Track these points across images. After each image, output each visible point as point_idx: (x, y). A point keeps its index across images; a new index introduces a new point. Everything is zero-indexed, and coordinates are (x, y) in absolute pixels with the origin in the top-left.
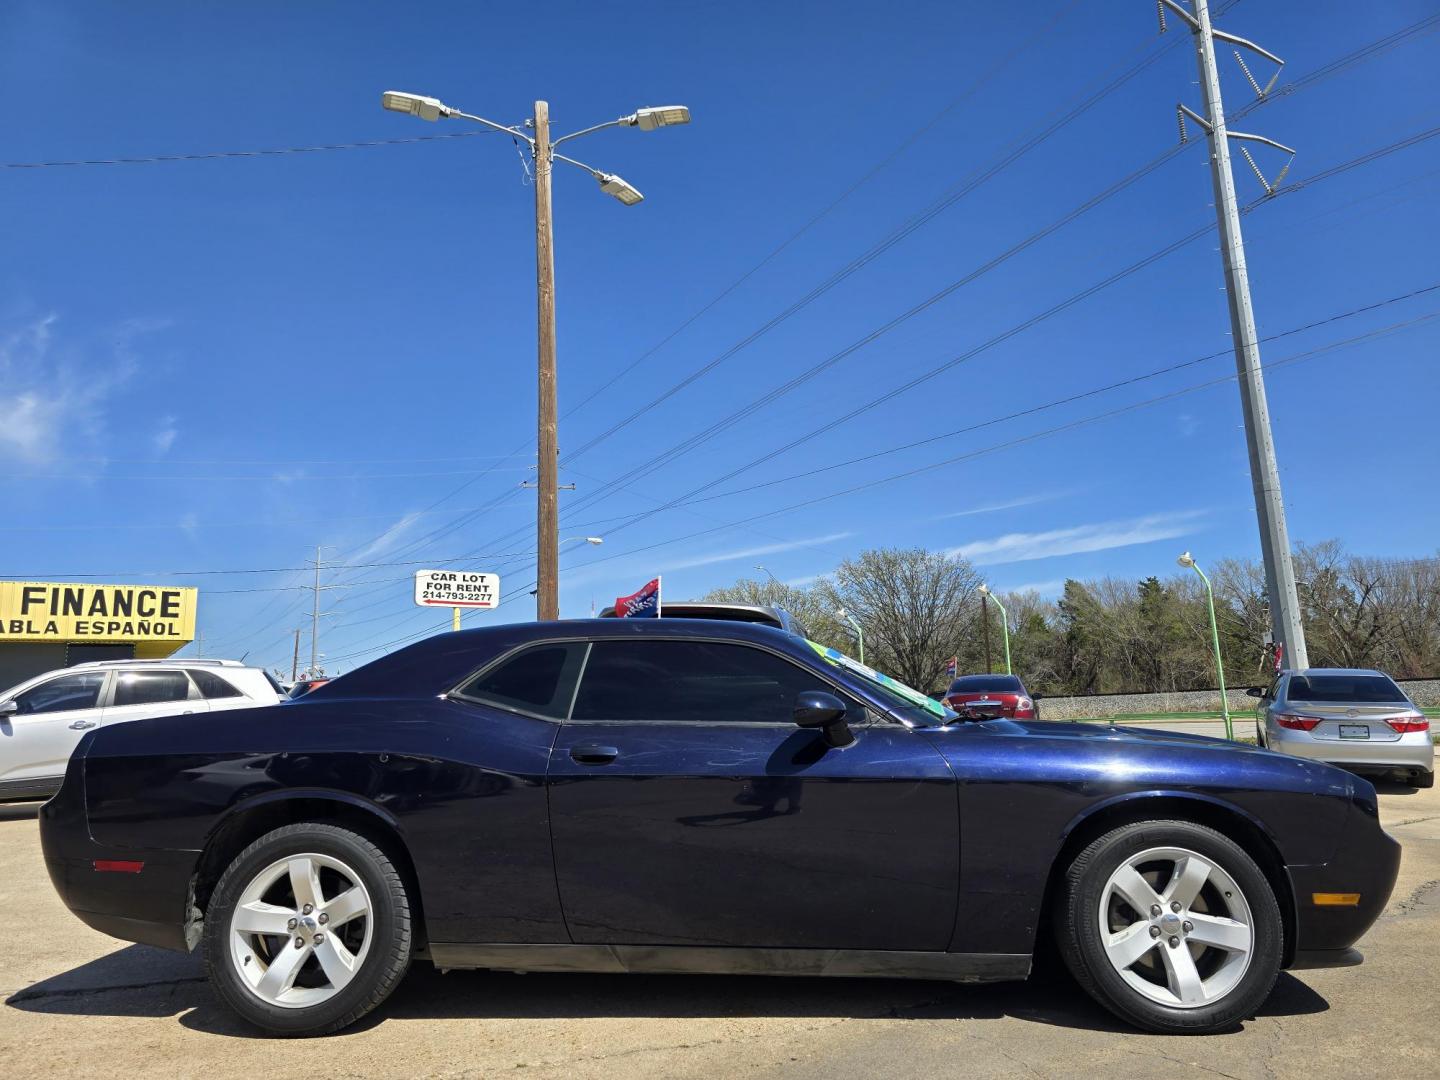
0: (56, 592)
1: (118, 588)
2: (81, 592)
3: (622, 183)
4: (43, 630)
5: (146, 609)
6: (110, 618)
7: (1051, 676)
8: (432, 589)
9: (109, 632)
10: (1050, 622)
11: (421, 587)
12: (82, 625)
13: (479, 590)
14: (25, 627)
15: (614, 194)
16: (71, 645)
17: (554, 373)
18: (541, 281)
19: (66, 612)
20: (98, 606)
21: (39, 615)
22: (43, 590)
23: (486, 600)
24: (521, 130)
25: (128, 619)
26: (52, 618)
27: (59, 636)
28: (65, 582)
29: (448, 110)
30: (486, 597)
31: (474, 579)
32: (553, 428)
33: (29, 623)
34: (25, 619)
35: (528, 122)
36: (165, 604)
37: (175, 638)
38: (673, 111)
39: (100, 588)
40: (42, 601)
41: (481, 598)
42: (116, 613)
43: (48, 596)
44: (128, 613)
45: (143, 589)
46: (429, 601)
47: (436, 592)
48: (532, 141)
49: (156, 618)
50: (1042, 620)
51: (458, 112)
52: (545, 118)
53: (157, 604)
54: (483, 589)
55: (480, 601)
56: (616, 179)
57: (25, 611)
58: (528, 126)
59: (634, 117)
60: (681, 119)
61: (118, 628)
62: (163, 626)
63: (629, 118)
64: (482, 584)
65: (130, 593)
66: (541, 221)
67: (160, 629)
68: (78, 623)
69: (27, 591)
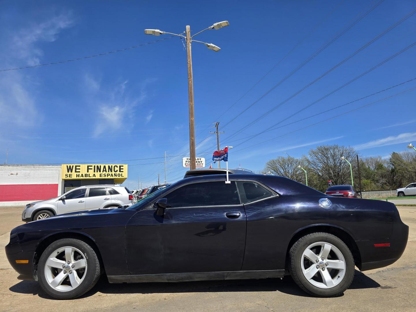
0: (95, 166)
1: (109, 165)
2: (100, 166)
3: (214, 45)
4: (92, 176)
5: (116, 170)
6: (107, 173)
7: (385, 184)
8: (187, 163)
9: (107, 176)
10: (386, 165)
11: (184, 162)
12: (101, 175)
13: (200, 162)
14: (88, 175)
15: (212, 49)
16: (99, 180)
17: (193, 103)
18: (189, 77)
19: (97, 172)
20: (104, 170)
21: (91, 172)
22: (92, 166)
23: (201, 165)
24: (183, 35)
25: (112, 173)
26: (94, 173)
27: (96, 177)
28: (97, 164)
29: (162, 32)
30: (202, 164)
31: (198, 159)
32: (193, 119)
33: (89, 174)
34: (88, 173)
35: (184, 32)
36: (120, 169)
37: (123, 177)
38: (224, 23)
39: (105, 165)
40: (92, 169)
41: (200, 164)
42: (109, 172)
43: (93, 168)
44: (111, 171)
45: (115, 165)
46: (186, 166)
47: (188, 163)
48: (185, 37)
49: (118, 172)
50: (382, 165)
51: (165, 32)
52: (189, 30)
53: (118, 169)
54: (201, 162)
55: (200, 165)
56: (211, 44)
57: (88, 171)
58: (184, 33)
59: (213, 26)
60: (227, 25)
61: (109, 175)
62: (120, 174)
63: (212, 27)
64: (200, 161)
65: (112, 166)
66: (189, 60)
67: (119, 175)
68: (100, 174)
69: (88, 166)
